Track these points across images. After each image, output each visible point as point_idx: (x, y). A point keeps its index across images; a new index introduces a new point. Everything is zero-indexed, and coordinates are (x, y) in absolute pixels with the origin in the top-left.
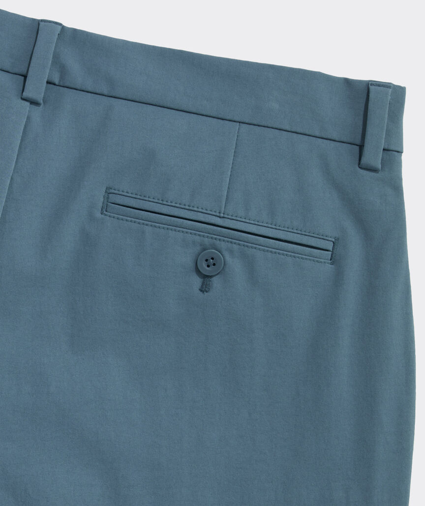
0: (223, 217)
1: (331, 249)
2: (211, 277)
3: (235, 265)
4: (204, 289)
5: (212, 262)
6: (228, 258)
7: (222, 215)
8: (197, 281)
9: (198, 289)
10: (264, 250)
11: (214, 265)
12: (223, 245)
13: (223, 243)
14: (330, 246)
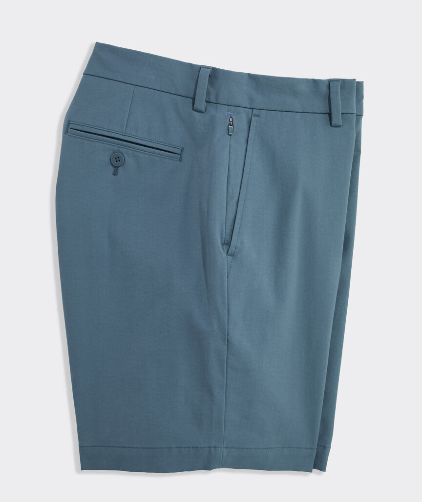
0: (125, 135)
1: (179, 153)
2: (118, 167)
3: (129, 161)
4: (115, 174)
5: (118, 159)
6: (126, 157)
7: (124, 134)
8: (112, 169)
9: (112, 174)
10: (144, 153)
11: (119, 161)
12: (124, 151)
13: (124, 150)
14: (179, 151)
